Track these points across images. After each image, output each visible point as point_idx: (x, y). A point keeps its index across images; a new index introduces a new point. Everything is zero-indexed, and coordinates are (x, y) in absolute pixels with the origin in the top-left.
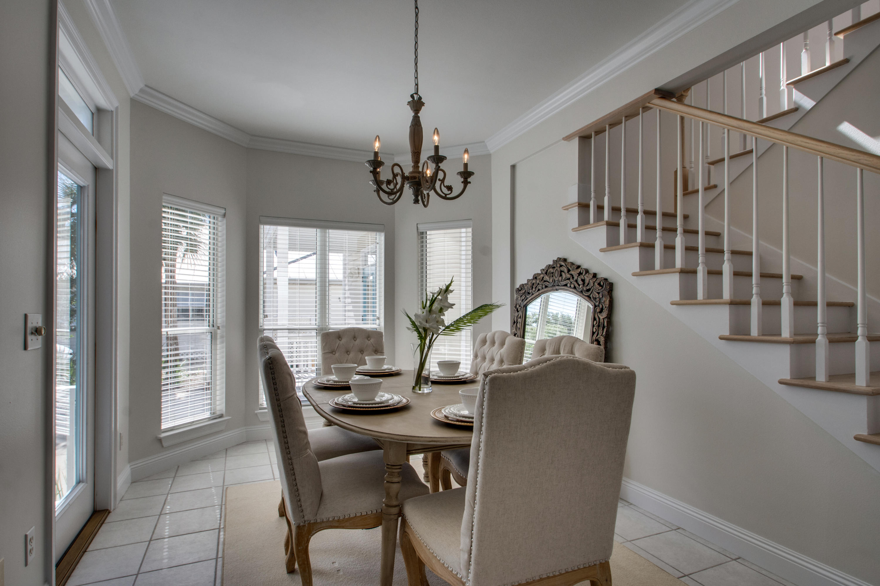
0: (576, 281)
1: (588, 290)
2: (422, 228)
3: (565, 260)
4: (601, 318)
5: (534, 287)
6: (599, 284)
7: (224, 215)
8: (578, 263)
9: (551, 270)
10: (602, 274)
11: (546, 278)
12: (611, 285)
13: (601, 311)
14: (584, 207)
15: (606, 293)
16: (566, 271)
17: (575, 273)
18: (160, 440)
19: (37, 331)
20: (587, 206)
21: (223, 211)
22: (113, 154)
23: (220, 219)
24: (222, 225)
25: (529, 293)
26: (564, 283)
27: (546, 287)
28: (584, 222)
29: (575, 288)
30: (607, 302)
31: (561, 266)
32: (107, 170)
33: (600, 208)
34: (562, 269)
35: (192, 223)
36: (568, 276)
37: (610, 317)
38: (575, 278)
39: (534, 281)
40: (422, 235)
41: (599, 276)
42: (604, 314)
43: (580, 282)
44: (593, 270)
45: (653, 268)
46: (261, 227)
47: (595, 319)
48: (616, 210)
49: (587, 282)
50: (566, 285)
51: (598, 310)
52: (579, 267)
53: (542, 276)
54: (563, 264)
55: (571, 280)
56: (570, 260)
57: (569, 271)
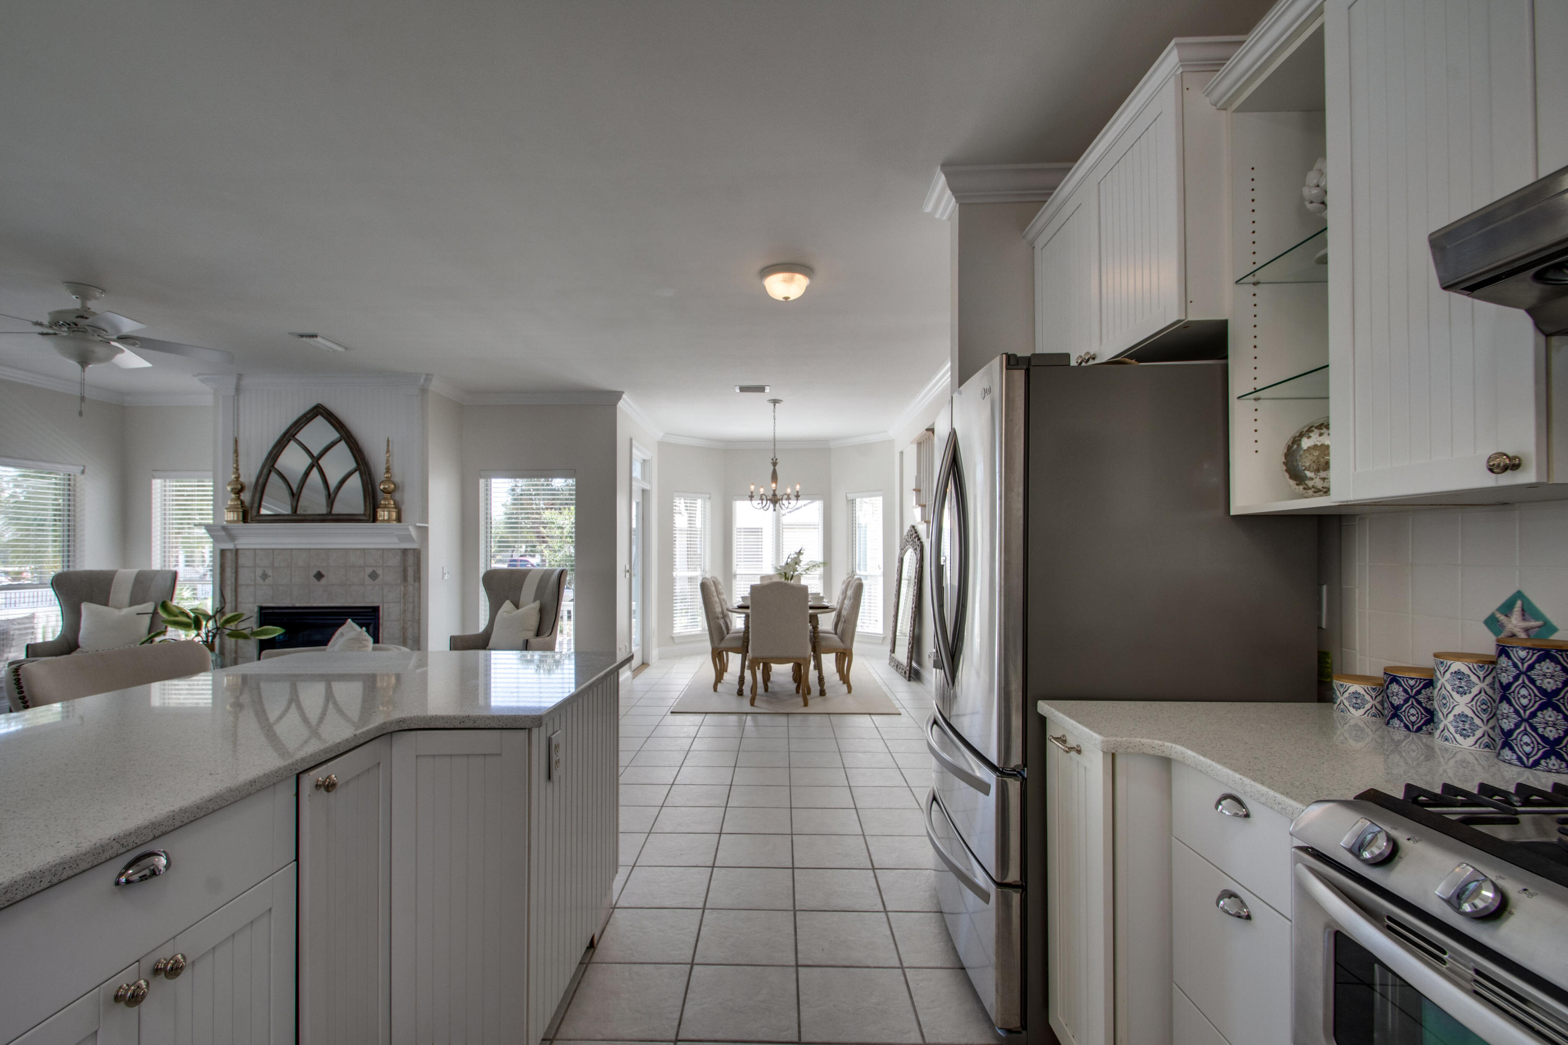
2: (850, 496)
7: (710, 498)
12: (923, 545)
14: (918, 491)
18: (673, 638)
19: (628, 571)
20: (920, 490)
21: (709, 496)
22: (650, 483)
23: (707, 500)
24: (708, 505)
32: (647, 490)
35: (690, 507)
40: (852, 502)
46: (734, 502)
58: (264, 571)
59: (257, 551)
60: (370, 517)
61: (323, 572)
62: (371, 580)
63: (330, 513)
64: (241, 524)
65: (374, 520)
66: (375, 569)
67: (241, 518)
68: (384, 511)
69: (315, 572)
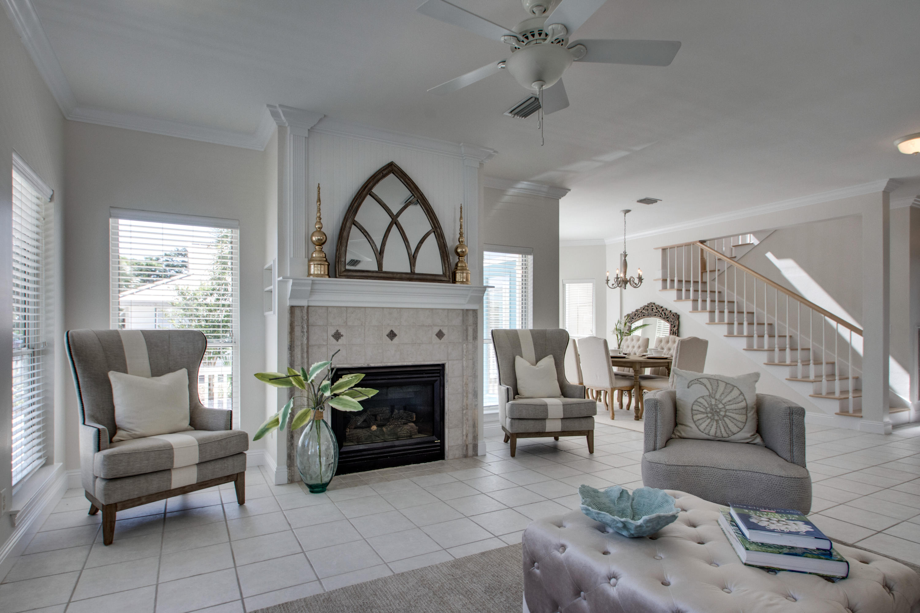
0: (661, 313)
1: (667, 318)
3: (654, 304)
4: (674, 330)
5: (636, 315)
6: (673, 315)
8: (661, 305)
9: (647, 308)
10: (674, 311)
11: (644, 311)
12: (679, 316)
13: (674, 327)
14: (665, 280)
15: (677, 319)
16: (655, 308)
17: (660, 310)
20: (666, 280)
25: (633, 318)
26: (655, 314)
27: (644, 315)
28: (664, 288)
29: (660, 316)
30: (677, 323)
31: (652, 306)
33: (672, 281)
34: (653, 307)
36: (657, 311)
37: (678, 329)
38: (661, 312)
39: (636, 313)
41: (672, 312)
42: (676, 328)
43: (663, 314)
44: (669, 309)
45: (697, 310)
47: (671, 330)
48: (680, 281)
49: (667, 314)
50: (655, 315)
51: (673, 326)
52: (662, 307)
53: (641, 310)
54: (653, 305)
55: (658, 313)
56: (657, 304)
57: (657, 309)
58: (337, 331)
59: (330, 309)
60: (450, 278)
61: (396, 332)
62: (438, 339)
63: (412, 273)
64: (327, 278)
65: (454, 281)
66: (441, 328)
67: (326, 273)
68: (463, 273)
69: (388, 332)
